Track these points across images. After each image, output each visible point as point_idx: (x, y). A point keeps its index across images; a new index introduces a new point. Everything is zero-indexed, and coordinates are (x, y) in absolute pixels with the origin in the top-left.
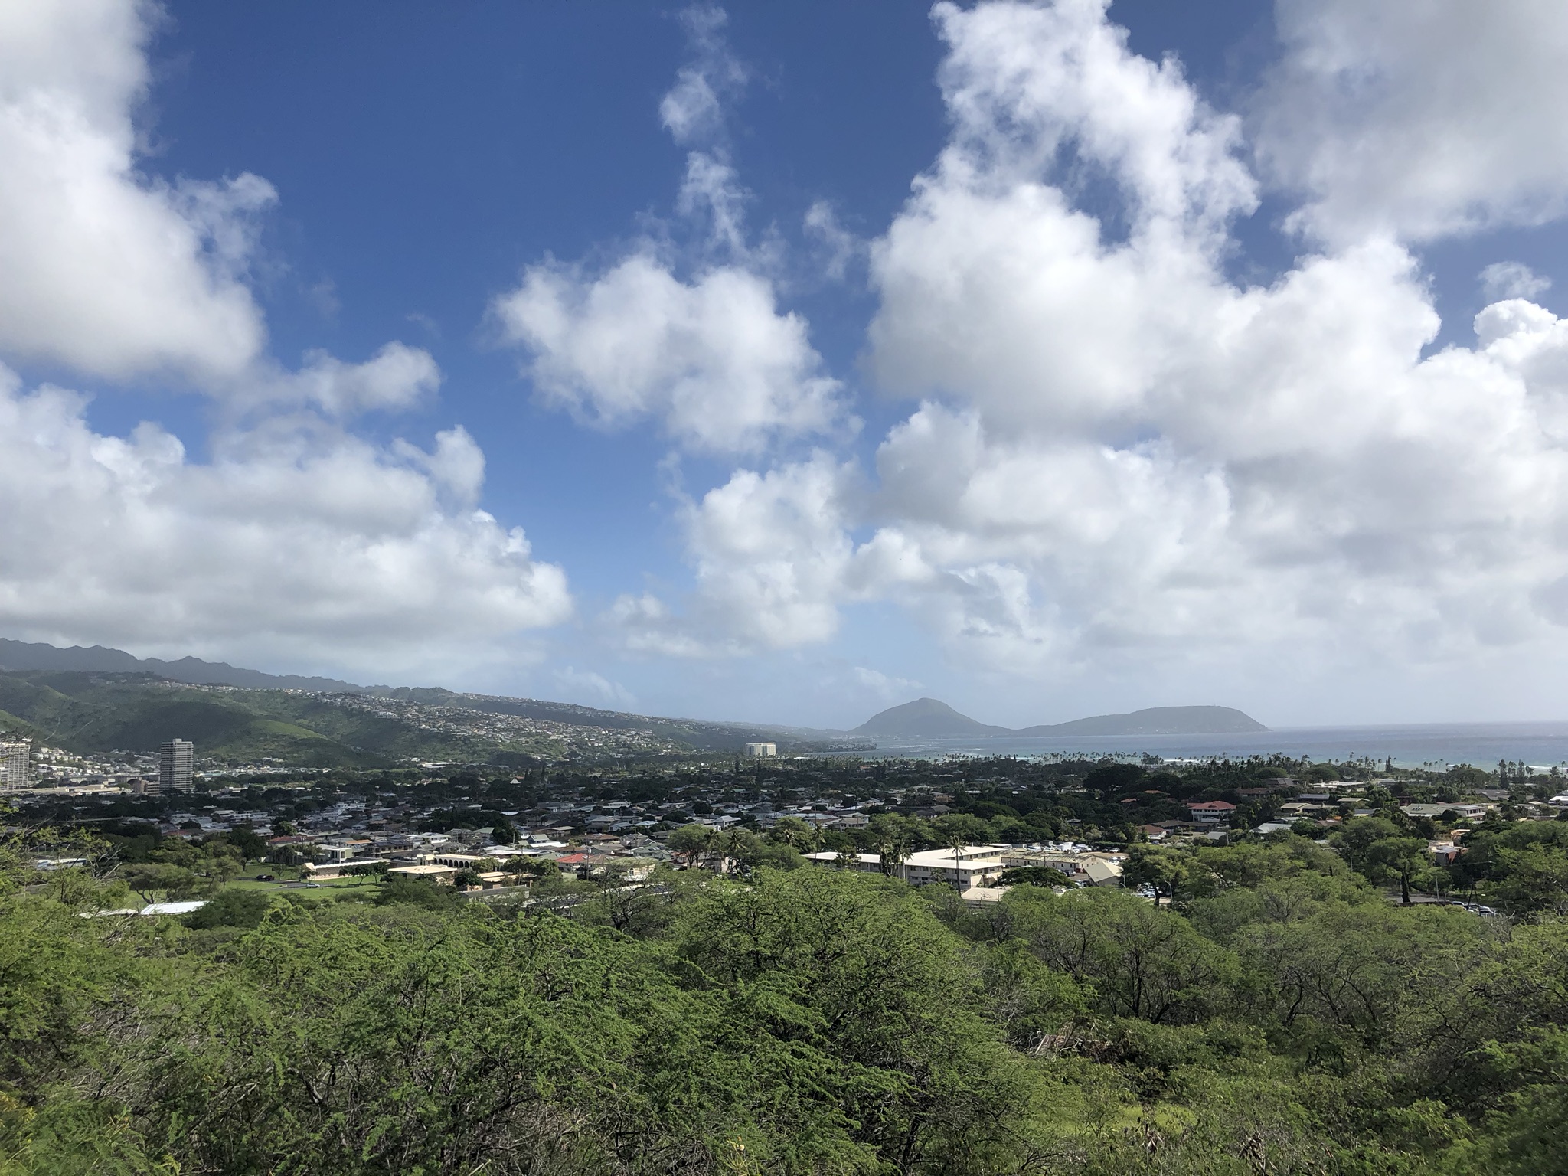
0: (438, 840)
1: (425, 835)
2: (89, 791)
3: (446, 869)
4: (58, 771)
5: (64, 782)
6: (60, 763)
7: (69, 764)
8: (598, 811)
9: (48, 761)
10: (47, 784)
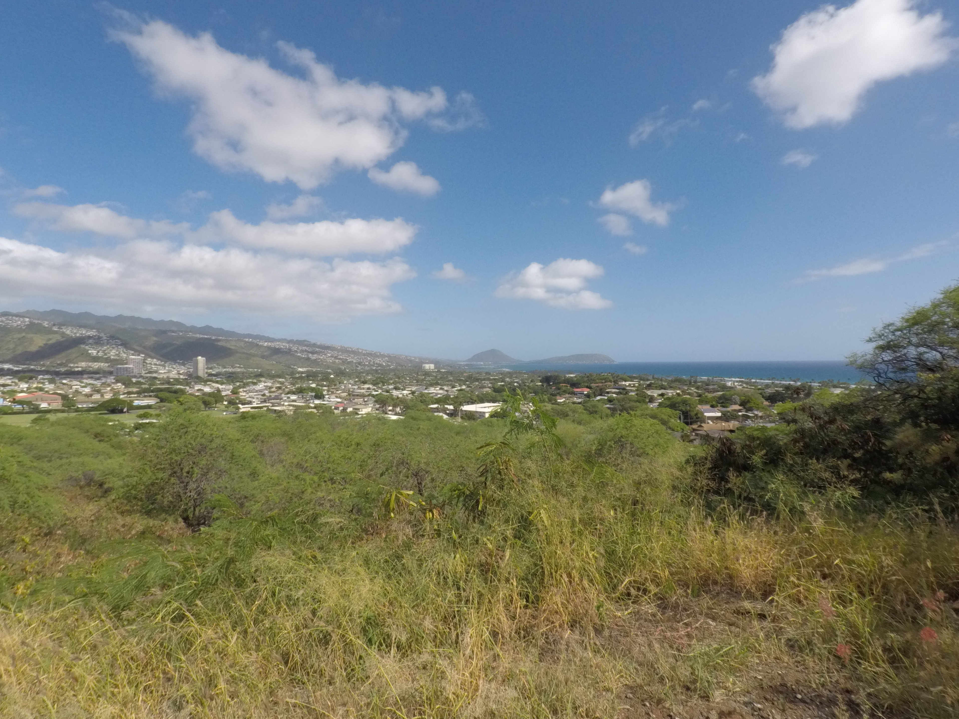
0: (293, 397)
1: (289, 395)
2: (165, 376)
3: (291, 408)
4: (154, 368)
5: (156, 372)
6: (155, 364)
7: (159, 365)
8: (359, 388)
9: (151, 364)
10: (150, 372)
